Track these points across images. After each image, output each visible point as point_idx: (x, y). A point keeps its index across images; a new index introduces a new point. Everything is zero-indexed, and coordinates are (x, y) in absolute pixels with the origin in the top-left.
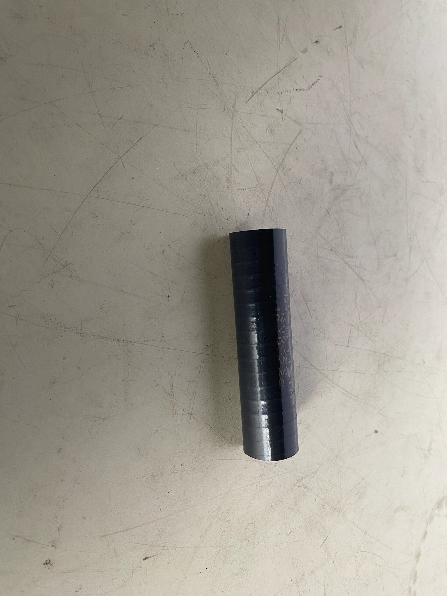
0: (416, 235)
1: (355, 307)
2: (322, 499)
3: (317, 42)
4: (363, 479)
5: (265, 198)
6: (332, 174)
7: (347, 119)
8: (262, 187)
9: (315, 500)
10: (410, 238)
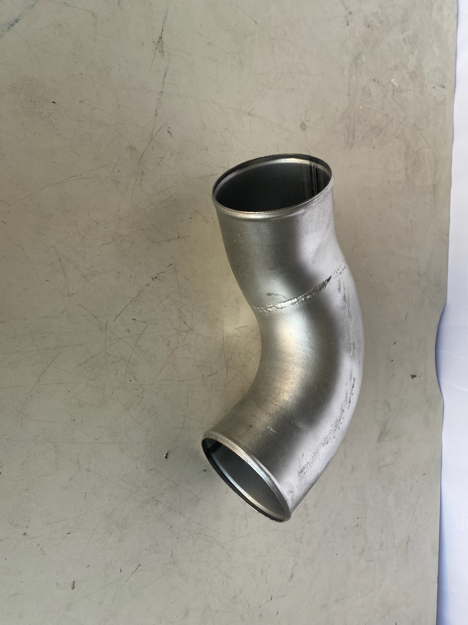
0: (232, 359)
1: (187, 406)
2: (168, 507)
3: (156, 278)
4: (196, 496)
5: (126, 363)
6: (169, 341)
7: (178, 310)
8: (125, 358)
9: (164, 508)
10: (227, 362)
